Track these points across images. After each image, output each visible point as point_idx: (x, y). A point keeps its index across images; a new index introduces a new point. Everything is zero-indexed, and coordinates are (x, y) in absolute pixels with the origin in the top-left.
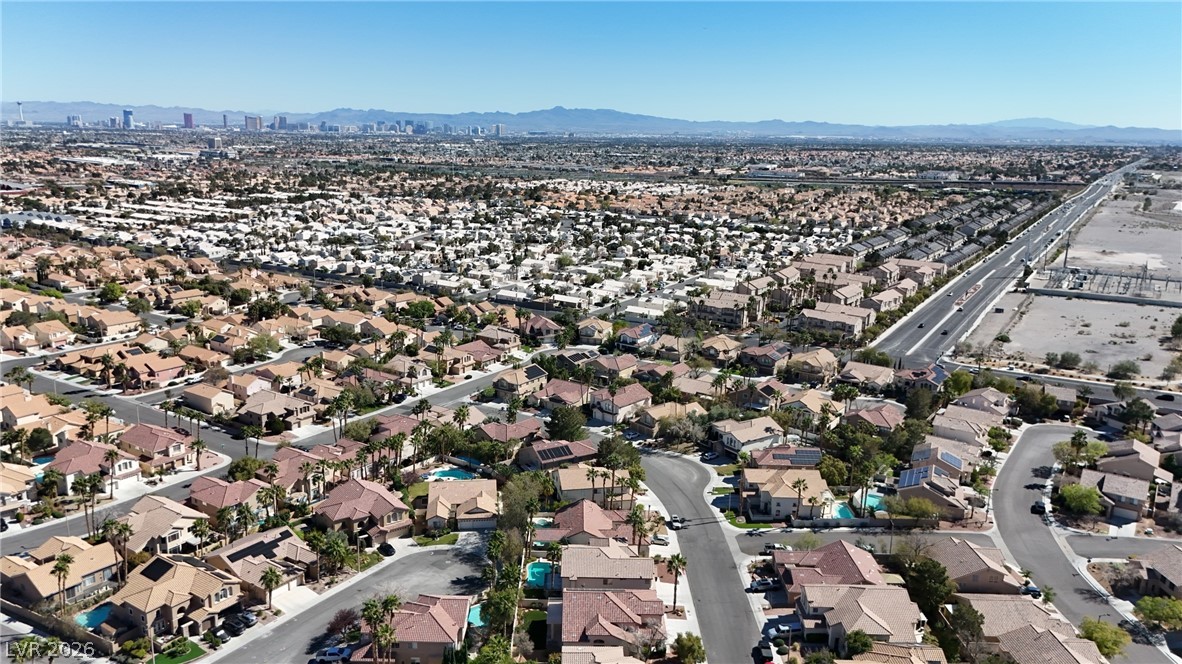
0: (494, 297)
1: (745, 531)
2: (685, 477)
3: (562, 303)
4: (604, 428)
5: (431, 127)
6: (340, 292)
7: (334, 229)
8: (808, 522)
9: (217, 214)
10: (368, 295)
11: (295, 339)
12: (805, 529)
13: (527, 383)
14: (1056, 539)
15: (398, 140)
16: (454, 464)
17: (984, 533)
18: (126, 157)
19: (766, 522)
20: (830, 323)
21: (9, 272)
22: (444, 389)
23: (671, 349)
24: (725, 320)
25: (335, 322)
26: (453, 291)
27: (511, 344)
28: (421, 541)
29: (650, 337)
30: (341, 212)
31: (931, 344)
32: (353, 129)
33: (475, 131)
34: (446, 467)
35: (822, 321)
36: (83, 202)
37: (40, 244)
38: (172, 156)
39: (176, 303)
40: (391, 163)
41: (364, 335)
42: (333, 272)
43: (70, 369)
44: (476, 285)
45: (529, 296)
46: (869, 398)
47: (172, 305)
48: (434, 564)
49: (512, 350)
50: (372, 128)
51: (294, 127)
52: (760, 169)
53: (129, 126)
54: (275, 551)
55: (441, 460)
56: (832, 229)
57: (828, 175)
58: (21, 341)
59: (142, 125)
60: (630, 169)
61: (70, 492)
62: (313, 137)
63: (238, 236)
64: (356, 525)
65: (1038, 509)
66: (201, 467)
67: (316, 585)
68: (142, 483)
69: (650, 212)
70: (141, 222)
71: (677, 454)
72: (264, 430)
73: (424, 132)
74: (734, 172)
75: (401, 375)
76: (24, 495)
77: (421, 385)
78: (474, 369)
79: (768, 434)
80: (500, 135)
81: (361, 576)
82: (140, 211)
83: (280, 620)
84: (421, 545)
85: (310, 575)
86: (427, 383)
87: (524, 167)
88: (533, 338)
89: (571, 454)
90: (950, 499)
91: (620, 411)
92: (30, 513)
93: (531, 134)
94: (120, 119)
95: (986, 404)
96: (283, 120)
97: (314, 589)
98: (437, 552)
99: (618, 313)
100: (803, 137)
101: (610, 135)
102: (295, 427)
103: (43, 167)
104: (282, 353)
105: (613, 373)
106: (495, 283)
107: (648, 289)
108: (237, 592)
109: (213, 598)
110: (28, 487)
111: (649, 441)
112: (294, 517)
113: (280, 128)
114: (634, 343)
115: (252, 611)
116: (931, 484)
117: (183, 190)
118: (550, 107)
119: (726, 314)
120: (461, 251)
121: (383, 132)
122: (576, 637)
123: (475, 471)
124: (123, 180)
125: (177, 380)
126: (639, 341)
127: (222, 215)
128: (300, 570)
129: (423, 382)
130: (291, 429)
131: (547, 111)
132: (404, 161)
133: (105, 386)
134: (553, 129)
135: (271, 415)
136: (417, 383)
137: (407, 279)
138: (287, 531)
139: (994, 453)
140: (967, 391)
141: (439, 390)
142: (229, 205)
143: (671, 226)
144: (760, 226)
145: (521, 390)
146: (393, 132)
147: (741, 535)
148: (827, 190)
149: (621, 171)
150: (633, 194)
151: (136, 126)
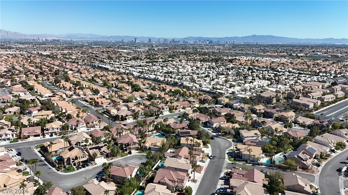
0: (201, 90)
1: (231, 162)
2: (224, 145)
3: (219, 92)
4: (208, 128)
5: (214, 41)
6: (159, 86)
7: (169, 70)
8: (252, 163)
9: (142, 65)
10: (166, 87)
11: (141, 97)
12: (251, 165)
13: (192, 114)
14: (340, 180)
15: (203, 45)
16: (160, 133)
17: (314, 175)
18: (131, 50)
19: (240, 161)
20: (301, 104)
21: (88, 77)
22: (172, 113)
23: (243, 108)
24: (267, 101)
25: (153, 94)
26: (190, 87)
27: (196, 103)
28: (140, 152)
29: (239, 104)
30: (174, 65)
31: (338, 113)
32: (192, 42)
33: (227, 42)
34: (158, 134)
35: (299, 103)
36: (114, 61)
37: (98, 71)
38: (141, 50)
39: (119, 86)
40: (197, 52)
41: (158, 98)
42: (162, 81)
43: (87, 101)
44: (198, 86)
45: (211, 90)
46: (302, 128)
47: (118, 87)
48: (139, 158)
49: (196, 104)
50: (197, 42)
51: (176, 42)
52: (315, 54)
53: (136, 42)
54: (101, 149)
55: (157, 132)
56: (326, 74)
57: (340, 57)
58: (80, 93)
59: (139, 42)
60: (269, 54)
61: (70, 129)
62: (180, 45)
63: (144, 70)
64: (124, 145)
65: (339, 170)
66: (100, 127)
67: (108, 159)
68: (86, 129)
69: (265, 67)
70: (123, 66)
71: (226, 138)
72: (120, 120)
73: (212, 43)
74: (304, 55)
75: (160, 109)
76: (59, 129)
77: (165, 112)
78: (182, 109)
79: (255, 135)
80: (234, 44)
81: (121, 158)
82: (125, 64)
83: (96, 166)
84: (139, 153)
85: (107, 156)
86: (167, 111)
87: (235, 53)
88: (204, 102)
89: (190, 134)
90: (305, 162)
91: (214, 124)
92: (59, 133)
93: (244, 43)
94: (134, 40)
95: (342, 134)
96: (173, 40)
97: (107, 160)
98: (142, 155)
99: (235, 96)
100: (340, 44)
101: (270, 43)
102: (128, 119)
103: (110, 52)
104: (136, 101)
105: (219, 113)
106: (203, 86)
107: (250, 90)
108: (87, 157)
109: (80, 157)
110: (60, 127)
111: (220, 134)
112: (113, 142)
113: (173, 42)
114: (233, 105)
115: (90, 163)
116: (298, 156)
117: (138, 59)
118: (251, 35)
119: (268, 99)
120: (199, 77)
121: (200, 43)
122: (157, 182)
123: (165, 136)
124: (126, 56)
125: (108, 106)
126: (234, 105)
127: (143, 65)
128: (104, 154)
129: (166, 111)
130: (126, 120)
131: (251, 36)
132: (200, 51)
133: (92, 106)
134: (251, 42)
135: (122, 116)
136: (164, 111)
137: (180, 84)
138: (106, 144)
139: (336, 150)
140: (338, 129)
141: (170, 114)
142: (147, 62)
143: (269, 71)
144: (300, 72)
145: (190, 116)
146: (203, 43)
147: (230, 163)
148: (334, 61)
149: (266, 54)
150: (264, 61)
151: (137, 42)
